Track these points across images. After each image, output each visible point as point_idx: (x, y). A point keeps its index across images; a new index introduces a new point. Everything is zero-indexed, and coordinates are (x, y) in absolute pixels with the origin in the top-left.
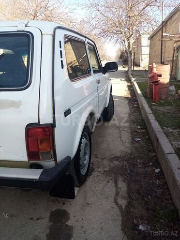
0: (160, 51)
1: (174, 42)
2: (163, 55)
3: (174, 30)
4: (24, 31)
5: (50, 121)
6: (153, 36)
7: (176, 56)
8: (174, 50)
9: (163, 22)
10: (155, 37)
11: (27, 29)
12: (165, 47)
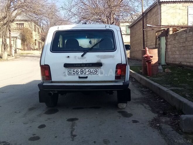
0: (142, 40)
1: (155, 31)
2: (145, 43)
3: (155, 21)
4: (109, 29)
5: (125, 63)
6: (134, 25)
7: (158, 44)
8: (156, 39)
9: (143, 13)
10: (135, 26)
11: (110, 29)
12: (147, 36)
